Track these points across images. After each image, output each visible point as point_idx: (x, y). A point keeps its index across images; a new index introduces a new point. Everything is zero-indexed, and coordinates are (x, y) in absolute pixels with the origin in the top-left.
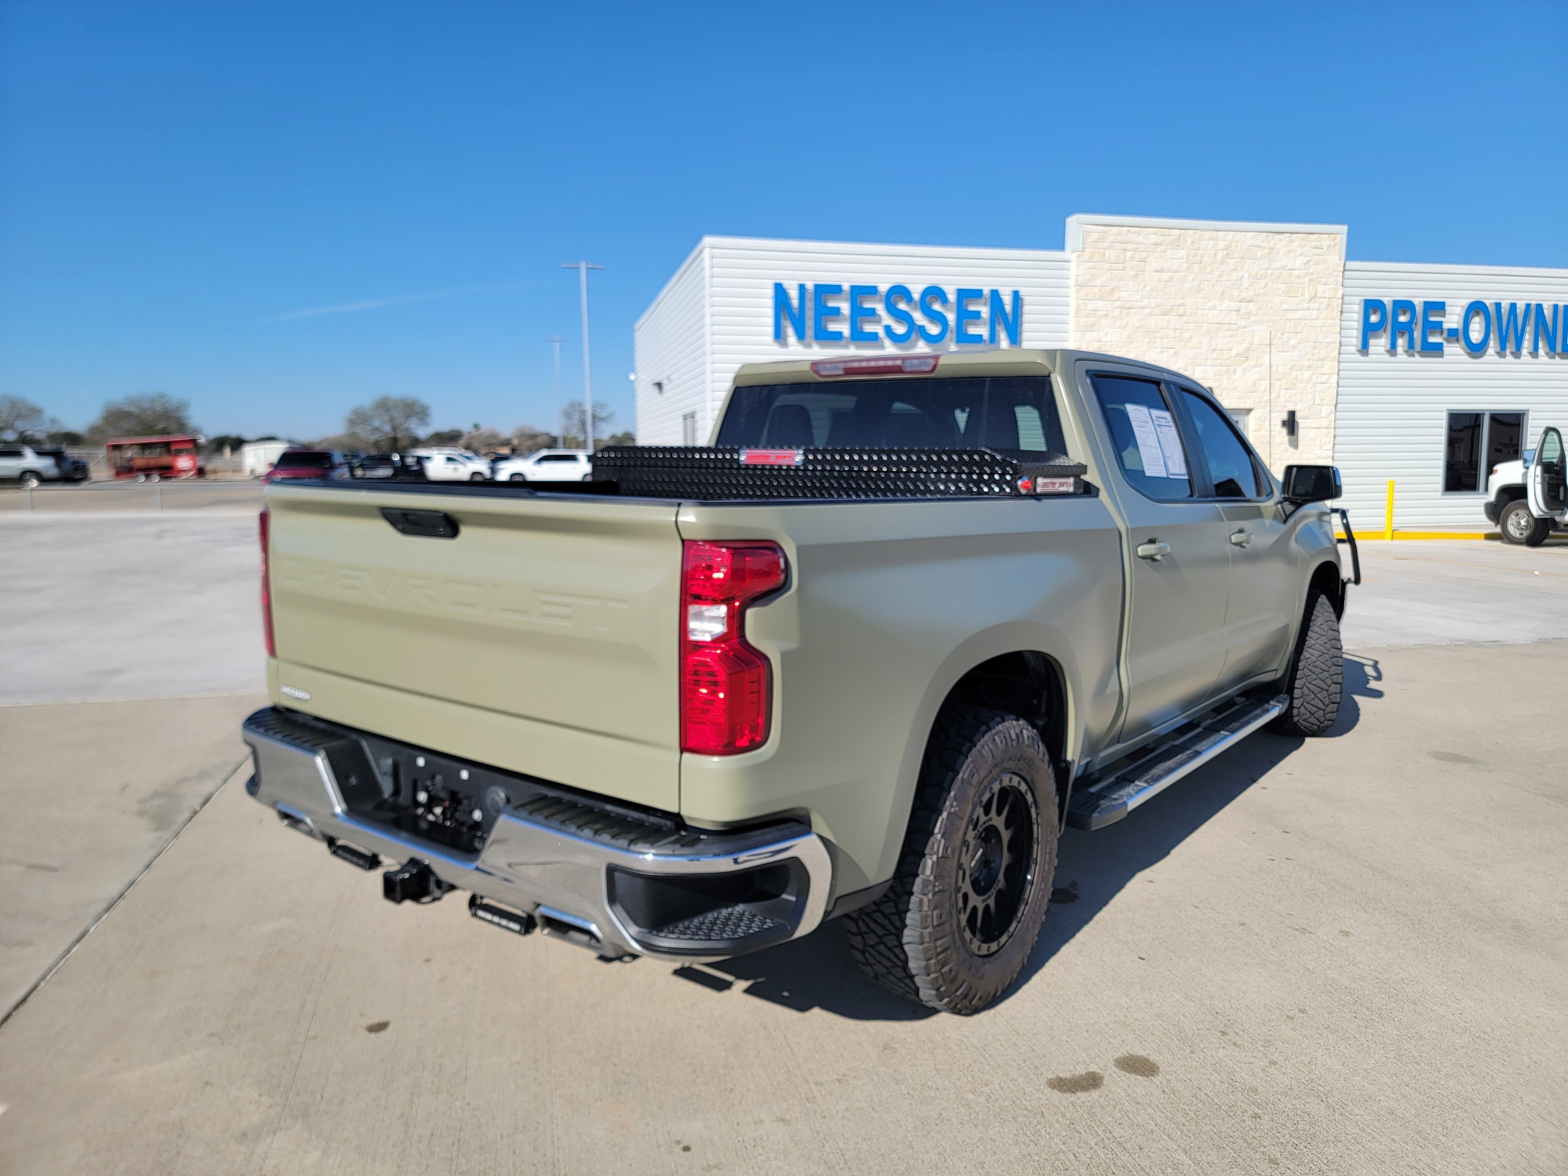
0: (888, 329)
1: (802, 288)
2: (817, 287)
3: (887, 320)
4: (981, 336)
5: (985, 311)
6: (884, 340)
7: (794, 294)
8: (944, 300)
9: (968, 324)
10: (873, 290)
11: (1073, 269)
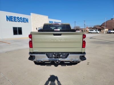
1: (9, 16)
5: (25, 20)
6: (17, 21)
8: (22, 19)
10: (16, 17)
11: (31, 17)
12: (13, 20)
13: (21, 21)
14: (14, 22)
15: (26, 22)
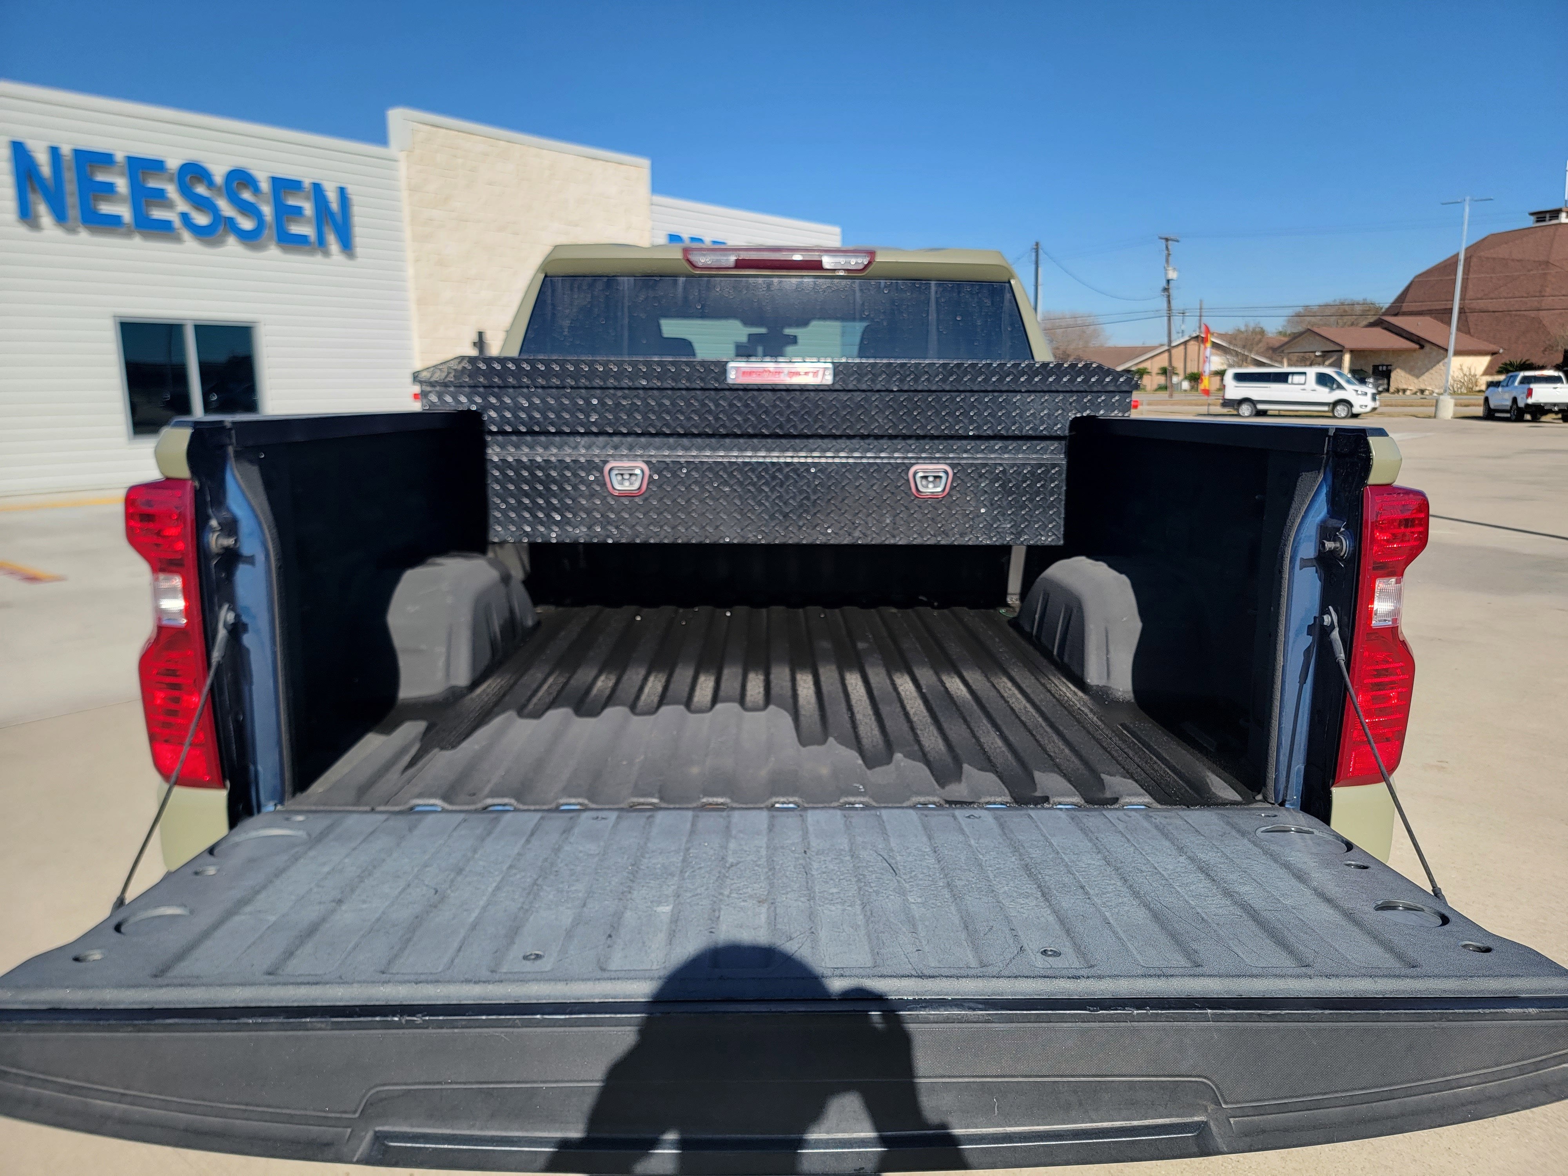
0: (185, 217)
1: (54, 152)
2: (79, 154)
3: (182, 206)
4: (305, 236)
5: (308, 208)
6: (181, 231)
7: (43, 159)
8: (256, 190)
9: (289, 220)
10: (156, 166)
11: (403, 170)
12: (125, 212)
13: (246, 224)
14: (137, 240)
15: (321, 244)
